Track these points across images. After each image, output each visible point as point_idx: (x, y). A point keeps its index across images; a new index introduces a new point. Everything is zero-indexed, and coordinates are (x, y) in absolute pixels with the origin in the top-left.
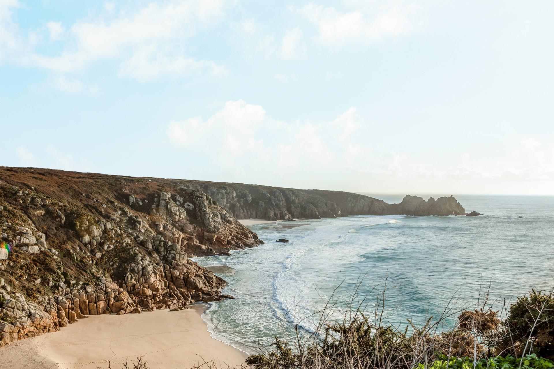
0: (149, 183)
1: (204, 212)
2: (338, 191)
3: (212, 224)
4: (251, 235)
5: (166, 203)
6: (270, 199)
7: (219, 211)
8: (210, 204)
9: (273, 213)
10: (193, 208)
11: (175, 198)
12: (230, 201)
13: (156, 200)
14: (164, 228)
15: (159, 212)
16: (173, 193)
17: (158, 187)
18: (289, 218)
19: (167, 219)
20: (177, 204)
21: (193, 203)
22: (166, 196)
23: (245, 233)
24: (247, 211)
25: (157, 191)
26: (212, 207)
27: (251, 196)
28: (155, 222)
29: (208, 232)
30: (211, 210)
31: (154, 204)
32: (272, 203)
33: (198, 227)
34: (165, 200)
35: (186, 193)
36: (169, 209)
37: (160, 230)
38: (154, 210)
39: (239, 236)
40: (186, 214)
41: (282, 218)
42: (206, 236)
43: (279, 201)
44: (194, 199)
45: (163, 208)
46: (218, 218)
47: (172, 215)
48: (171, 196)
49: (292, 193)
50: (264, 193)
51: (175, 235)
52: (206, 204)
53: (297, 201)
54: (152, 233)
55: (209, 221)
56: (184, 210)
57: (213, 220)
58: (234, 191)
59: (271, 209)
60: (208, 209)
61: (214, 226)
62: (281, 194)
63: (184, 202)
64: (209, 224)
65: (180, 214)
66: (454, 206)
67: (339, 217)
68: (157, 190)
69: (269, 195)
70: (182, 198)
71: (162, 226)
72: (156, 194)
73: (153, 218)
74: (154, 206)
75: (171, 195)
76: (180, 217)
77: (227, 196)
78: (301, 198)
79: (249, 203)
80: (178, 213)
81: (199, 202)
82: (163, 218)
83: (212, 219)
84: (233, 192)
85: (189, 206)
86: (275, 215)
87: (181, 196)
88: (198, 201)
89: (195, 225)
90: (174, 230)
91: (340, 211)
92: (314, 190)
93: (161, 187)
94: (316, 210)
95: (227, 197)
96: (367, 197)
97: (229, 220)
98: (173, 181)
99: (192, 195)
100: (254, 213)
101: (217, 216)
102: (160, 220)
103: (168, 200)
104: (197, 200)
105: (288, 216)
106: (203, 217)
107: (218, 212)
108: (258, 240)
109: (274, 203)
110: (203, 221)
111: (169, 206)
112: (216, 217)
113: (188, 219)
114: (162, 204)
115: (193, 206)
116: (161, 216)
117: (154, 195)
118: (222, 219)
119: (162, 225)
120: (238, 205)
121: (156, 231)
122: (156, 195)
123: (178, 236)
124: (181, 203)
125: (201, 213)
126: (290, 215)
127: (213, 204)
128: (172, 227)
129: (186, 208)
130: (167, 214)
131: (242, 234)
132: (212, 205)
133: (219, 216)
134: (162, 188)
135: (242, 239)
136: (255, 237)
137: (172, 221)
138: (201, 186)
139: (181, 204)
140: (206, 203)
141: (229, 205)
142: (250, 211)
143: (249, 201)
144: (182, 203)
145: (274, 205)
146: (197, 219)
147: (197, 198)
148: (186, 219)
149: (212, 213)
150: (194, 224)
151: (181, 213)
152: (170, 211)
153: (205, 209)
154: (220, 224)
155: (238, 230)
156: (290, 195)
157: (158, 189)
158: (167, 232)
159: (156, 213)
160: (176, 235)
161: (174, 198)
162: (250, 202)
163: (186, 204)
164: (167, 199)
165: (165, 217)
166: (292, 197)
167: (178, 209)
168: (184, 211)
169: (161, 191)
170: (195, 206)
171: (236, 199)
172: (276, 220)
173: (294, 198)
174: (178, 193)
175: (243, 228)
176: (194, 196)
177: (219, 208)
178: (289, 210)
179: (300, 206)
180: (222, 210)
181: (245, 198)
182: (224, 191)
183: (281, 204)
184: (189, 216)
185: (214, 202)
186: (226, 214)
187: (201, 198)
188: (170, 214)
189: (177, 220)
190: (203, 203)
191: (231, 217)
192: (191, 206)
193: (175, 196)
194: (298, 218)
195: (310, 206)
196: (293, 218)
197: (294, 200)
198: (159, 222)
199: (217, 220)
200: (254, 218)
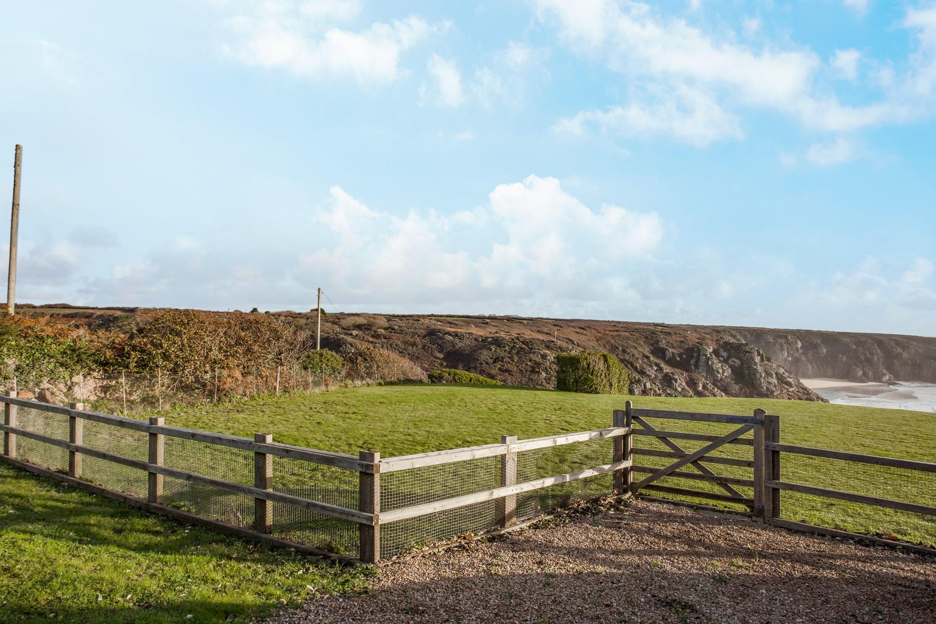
0: (687, 335)
1: (754, 371)
3: (764, 386)
5: (707, 359)
6: (856, 352)
7: (774, 369)
8: (762, 360)
9: (861, 372)
10: (740, 365)
11: (718, 353)
12: (792, 354)
13: (695, 354)
14: (704, 387)
15: (698, 369)
16: (716, 347)
17: (697, 340)
18: (889, 380)
19: (707, 377)
20: (719, 360)
21: (740, 359)
22: (707, 351)
24: (818, 368)
25: (696, 345)
26: (765, 365)
27: (825, 347)
28: (694, 380)
30: (763, 368)
31: (693, 360)
32: (859, 357)
34: (706, 355)
35: (731, 347)
36: (710, 367)
37: (699, 389)
38: (693, 367)
40: (730, 372)
41: (877, 379)
43: (872, 354)
44: (741, 355)
45: (703, 364)
46: (772, 378)
47: (713, 373)
48: (713, 351)
49: (896, 344)
50: (845, 343)
52: (756, 360)
53: (905, 355)
55: (761, 382)
56: (729, 367)
57: (766, 381)
58: (799, 341)
59: (857, 367)
60: (759, 366)
61: (767, 388)
62: (875, 345)
63: (729, 358)
64: (760, 385)
65: (724, 371)
69: (854, 347)
70: (726, 353)
71: (701, 385)
72: (696, 348)
73: (691, 375)
74: (693, 362)
75: (713, 349)
76: (723, 375)
77: (788, 347)
78: (913, 351)
79: (821, 357)
80: (721, 371)
81: (747, 359)
82: (703, 376)
83: (764, 379)
84: (796, 342)
85: (735, 362)
86: (865, 374)
87: (725, 351)
88: (746, 357)
89: (742, 385)
90: (716, 390)
93: (701, 339)
95: (787, 349)
97: (787, 382)
98: (715, 329)
99: (739, 349)
101: (771, 375)
102: (699, 378)
104: (745, 355)
105: (887, 376)
106: (752, 377)
107: (773, 371)
109: (863, 358)
110: (752, 381)
111: (710, 362)
112: (769, 378)
113: (733, 377)
114: (702, 360)
115: (740, 363)
116: (701, 374)
117: (693, 349)
118: (778, 379)
120: (804, 358)
121: (694, 391)
122: (696, 350)
125: (750, 371)
126: (892, 376)
127: (766, 360)
128: (712, 386)
129: (731, 365)
130: (707, 371)
132: (765, 362)
133: (774, 376)
134: (703, 342)
137: (714, 380)
138: (752, 334)
139: (725, 360)
140: (757, 359)
141: (790, 359)
142: (823, 367)
143: (822, 354)
144: (726, 358)
145: (864, 360)
146: (744, 378)
147: (744, 353)
148: (731, 378)
149: (765, 372)
150: (740, 384)
152: (711, 369)
153: (755, 367)
154: (775, 386)
155: (800, 395)
156: (892, 347)
157: (698, 343)
158: (706, 393)
159: (695, 370)
161: (716, 352)
163: (732, 360)
164: (708, 354)
165: (705, 375)
166: (895, 350)
167: (722, 366)
168: (728, 369)
169: (701, 345)
170: (742, 362)
171: (801, 351)
172: (865, 382)
173: (899, 350)
174: (722, 347)
175: (808, 392)
176: (741, 350)
177: (775, 366)
178: (890, 368)
179: (910, 362)
180: (778, 369)
181: (815, 350)
182: (783, 341)
183: (876, 359)
184: (734, 374)
185: (767, 358)
186: (783, 373)
187: (750, 352)
188: (711, 371)
189: (719, 379)
190: (753, 359)
191: (791, 378)
192: (738, 362)
193: (718, 349)
194: (907, 380)
195: (930, 364)
196: (898, 380)
197: (900, 354)
198: (698, 380)
199: (770, 380)
200: (830, 377)
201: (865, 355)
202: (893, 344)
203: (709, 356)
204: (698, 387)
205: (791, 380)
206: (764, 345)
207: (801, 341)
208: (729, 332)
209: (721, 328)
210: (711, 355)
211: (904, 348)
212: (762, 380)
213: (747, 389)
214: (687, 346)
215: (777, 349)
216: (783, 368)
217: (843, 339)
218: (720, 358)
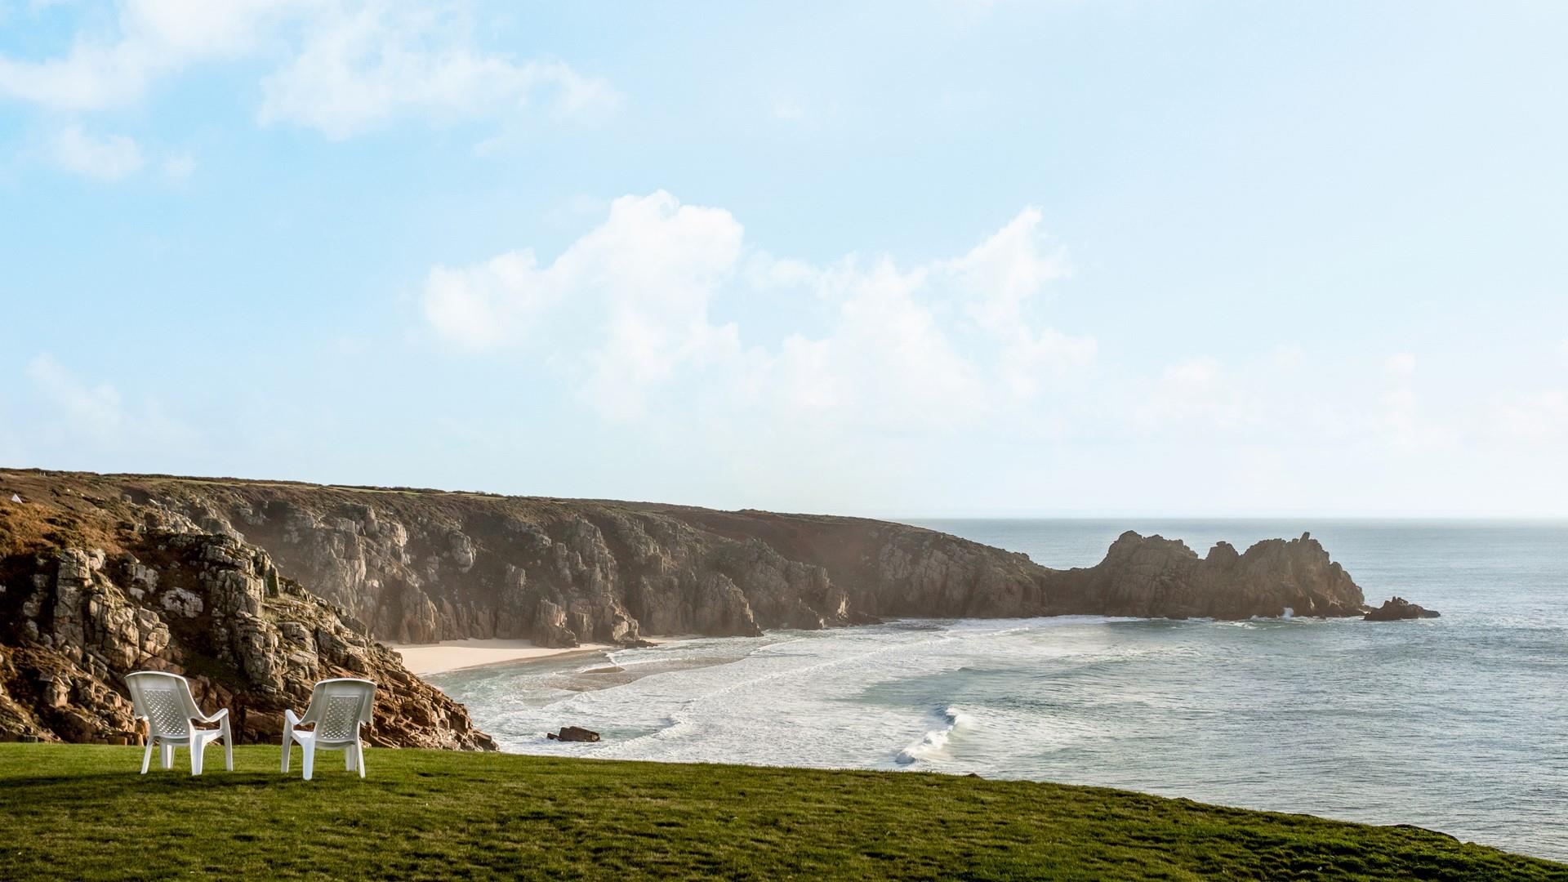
0: (9, 509)
1: (245, 627)
2: (841, 518)
3: (278, 674)
4: (443, 716)
5: (83, 595)
6: (551, 555)
7: (310, 618)
8: (272, 591)
9: (563, 617)
10: (200, 609)
11: (125, 571)
12: (382, 569)
13: (38, 580)
14: (76, 696)
15: (51, 631)
16: (117, 550)
17: (48, 528)
18: (630, 634)
19: (85, 659)
20: (129, 596)
21: (200, 589)
22: (83, 564)
23: (415, 709)
24: (455, 607)
25: (43, 545)
26: (280, 606)
27: (474, 543)
28: (38, 673)
29: (260, 707)
30: (273, 617)
31: (30, 600)
32: (558, 571)
33: (219, 687)
34: (78, 582)
35: (170, 548)
36: (95, 620)
37: (58, 705)
38: (32, 625)
39: (390, 720)
40: (167, 636)
41: (603, 634)
42: (252, 723)
43: (590, 561)
44: (202, 575)
45: (69, 613)
46: (303, 648)
47: (106, 643)
48: (107, 565)
49: (647, 531)
50: (524, 529)
51: (121, 722)
52: (251, 593)
53: (666, 562)
54: (19, 720)
55: (267, 663)
56: (162, 619)
57: (282, 658)
58: (400, 526)
59: (554, 600)
60: (260, 613)
61: (287, 682)
62: (599, 534)
63: (162, 587)
64: (264, 674)
65: (144, 635)
66: (1315, 578)
67: (842, 626)
68: (44, 540)
69: (547, 541)
70: (151, 571)
71: (63, 689)
72: (42, 557)
73: (26, 656)
74: (31, 607)
75: (107, 557)
76: (142, 648)
77: (368, 544)
78: (685, 548)
79: (461, 574)
80: (133, 634)
81: (223, 587)
82: (70, 656)
83: (277, 652)
84: (393, 529)
85: (183, 601)
86: (573, 622)
87: (148, 562)
88: (219, 583)
89: (207, 679)
90: (118, 703)
91: (843, 604)
92: (743, 512)
93: (63, 524)
94: (743, 599)
95: (367, 551)
96: (962, 543)
97: (349, 657)
98: (135, 485)
99: (195, 556)
100: (484, 617)
101: (300, 641)
102: (57, 665)
103: (91, 582)
104: (215, 577)
105: (625, 625)
106: (242, 647)
107: (304, 624)
108: (470, 733)
109: (568, 572)
110: (241, 663)
111: (94, 606)
112: (293, 647)
113: (179, 654)
114: (65, 598)
115: (201, 603)
116: (62, 649)
117: (31, 558)
118: (321, 650)
119: (66, 684)
120: (414, 581)
121: (36, 710)
122: (41, 561)
123: (132, 729)
124: (147, 592)
125: (232, 631)
126: (635, 623)
127: (286, 591)
128: (106, 690)
129: (168, 612)
130: (86, 639)
131: (405, 710)
132: (281, 595)
133: (309, 640)
134: (68, 532)
135: (401, 731)
136: (457, 723)
137: (110, 666)
138: (258, 506)
139: (148, 596)
140: (256, 588)
141: (376, 584)
142: (468, 606)
143: (464, 566)
144: (152, 590)
145: (570, 579)
146: (214, 654)
147: (214, 568)
148: (169, 656)
149: (281, 628)
150: (201, 677)
151: (149, 632)
152: (98, 628)
153: (248, 615)
154: (312, 675)
155: (386, 695)
156: (638, 539)
157: (50, 537)
158: (85, 716)
159: (40, 636)
160: (126, 723)
161: (117, 571)
162: (466, 570)
163: (172, 593)
164: (87, 575)
165: (77, 651)
166: (643, 547)
167: (136, 619)
168: (158, 626)
169: (63, 544)
170: (205, 602)
171: (406, 558)
172: (574, 646)
173: (653, 549)
174: (138, 550)
175: (409, 684)
176: (205, 559)
177: (310, 608)
178: (633, 603)
179: (676, 581)
180: (321, 617)
181: (445, 554)
182: (354, 526)
183: (599, 576)
184: (181, 644)
185: (289, 583)
186: (338, 631)
187: (233, 566)
188: (99, 636)
189: (130, 664)
190: (240, 587)
191: (359, 644)
192: (193, 603)
193: (124, 560)
194: (669, 634)
195: (718, 585)
196: (649, 635)
197: (655, 559)
198: (51, 671)
199: (298, 655)
200: (485, 637)
201: (573, 566)
202: (640, 530)
203: (89, 582)
204: (53, 697)
205: (357, 651)
206: (296, 540)
207: (406, 524)
208: (182, 496)
209: (156, 482)
210: (97, 580)
211: (663, 543)
212: (272, 657)
213: (224, 692)
214: (10, 551)
215: (337, 552)
216: (338, 613)
217: (521, 518)
218: (134, 591)
